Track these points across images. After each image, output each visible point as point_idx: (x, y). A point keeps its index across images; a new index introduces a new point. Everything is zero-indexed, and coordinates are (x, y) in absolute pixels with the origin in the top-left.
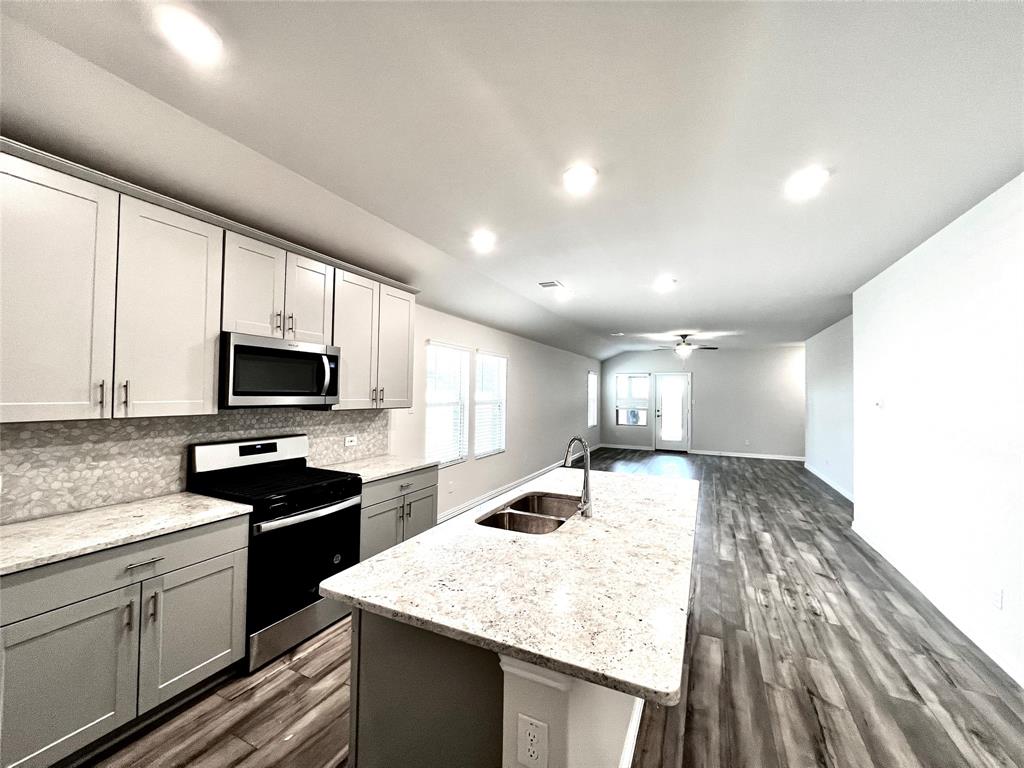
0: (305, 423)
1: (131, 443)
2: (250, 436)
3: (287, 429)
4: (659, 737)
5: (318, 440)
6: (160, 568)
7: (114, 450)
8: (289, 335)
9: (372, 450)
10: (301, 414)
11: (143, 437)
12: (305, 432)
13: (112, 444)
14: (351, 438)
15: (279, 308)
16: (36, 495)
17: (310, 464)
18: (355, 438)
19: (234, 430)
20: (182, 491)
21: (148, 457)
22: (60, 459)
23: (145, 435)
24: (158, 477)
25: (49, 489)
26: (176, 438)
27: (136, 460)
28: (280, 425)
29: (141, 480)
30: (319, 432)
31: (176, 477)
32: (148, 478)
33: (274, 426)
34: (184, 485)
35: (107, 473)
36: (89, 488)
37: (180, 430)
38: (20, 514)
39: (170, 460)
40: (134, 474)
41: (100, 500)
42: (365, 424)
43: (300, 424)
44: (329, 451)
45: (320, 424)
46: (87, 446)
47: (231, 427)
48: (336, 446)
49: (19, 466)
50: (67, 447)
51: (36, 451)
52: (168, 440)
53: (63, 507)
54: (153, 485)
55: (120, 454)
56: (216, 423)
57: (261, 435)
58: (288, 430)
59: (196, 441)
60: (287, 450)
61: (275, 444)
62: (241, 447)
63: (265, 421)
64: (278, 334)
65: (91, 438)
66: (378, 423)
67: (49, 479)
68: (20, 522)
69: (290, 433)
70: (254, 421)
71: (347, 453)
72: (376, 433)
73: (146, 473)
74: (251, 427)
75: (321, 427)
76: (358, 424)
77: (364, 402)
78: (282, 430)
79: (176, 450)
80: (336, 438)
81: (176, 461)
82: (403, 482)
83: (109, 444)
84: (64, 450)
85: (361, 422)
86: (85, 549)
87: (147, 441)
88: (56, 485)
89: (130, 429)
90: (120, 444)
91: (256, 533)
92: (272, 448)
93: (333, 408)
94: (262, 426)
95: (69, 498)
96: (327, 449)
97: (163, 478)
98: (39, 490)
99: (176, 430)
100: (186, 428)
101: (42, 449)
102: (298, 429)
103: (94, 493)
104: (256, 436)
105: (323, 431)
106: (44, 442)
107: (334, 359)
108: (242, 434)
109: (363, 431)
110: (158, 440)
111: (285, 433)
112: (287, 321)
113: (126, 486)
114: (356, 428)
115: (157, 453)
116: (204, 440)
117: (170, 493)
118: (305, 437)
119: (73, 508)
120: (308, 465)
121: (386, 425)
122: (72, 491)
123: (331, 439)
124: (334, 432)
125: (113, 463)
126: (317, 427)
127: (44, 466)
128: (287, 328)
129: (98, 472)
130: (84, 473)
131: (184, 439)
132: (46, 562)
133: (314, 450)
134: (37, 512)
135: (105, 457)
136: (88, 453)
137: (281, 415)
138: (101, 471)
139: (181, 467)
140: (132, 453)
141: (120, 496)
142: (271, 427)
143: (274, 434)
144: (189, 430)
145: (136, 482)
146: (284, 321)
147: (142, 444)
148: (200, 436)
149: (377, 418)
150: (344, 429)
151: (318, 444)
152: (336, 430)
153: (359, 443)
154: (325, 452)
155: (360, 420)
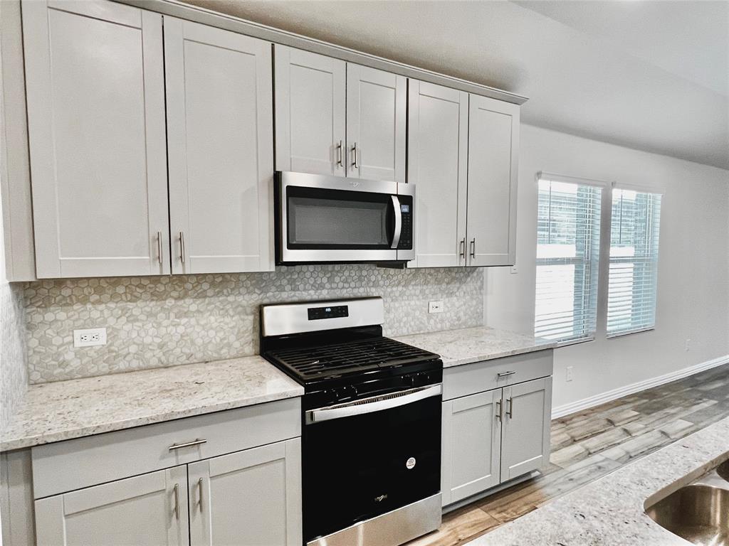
0: (381, 283)
1: (207, 300)
2: (321, 297)
3: (362, 290)
5: (397, 305)
6: (205, 451)
7: (193, 308)
8: (353, 173)
9: (463, 319)
10: (376, 272)
11: (217, 294)
12: (381, 294)
13: (191, 301)
14: (435, 304)
15: (340, 138)
16: (133, 349)
17: (385, 334)
18: (440, 304)
19: (305, 290)
20: (256, 355)
21: (223, 316)
22: (150, 315)
23: (218, 293)
24: (232, 338)
25: (143, 344)
26: (247, 297)
27: (212, 318)
28: (353, 284)
29: (218, 340)
30: (397, 294)
31: (250, 338)
32: (225, 339)
33: (346, 285)
34: (258, 349)
35: (189, 330)
36: (174, 344)
37: (251, 288)
38: (122, 365)
39: (243, 320)
40: (212, 333)
41: (185, 357)
42: (454, 287)
43: (376, 285)
44: (410, 318)
46: (170, 303)
47: (301, 287)
48: (417, 313)
49: (118, 318)
50: (154, 303)
51: (130, 305)
52: (240, 299)
53: (154, 362)
54: (229, 345)
55: (198, 311)
56: (286, 281)
57: (334, 297)
58: (361, 292)
59: (266, 301)
60: (360, 315)
61: (346, 308)
62: (309, 310)
63: (337, 279)
64: (340, 171)
65: (172, 294)
66: (470, 285)
67: (143, 334)
68: (123, 373)
69: (364, 295)
70: (325, 280)
71: (432, 322)
72: (468, 297)
73: (222, 333)
74: (322, 287)
75: (400, 288)
76: (444, 286)
77: (449, 258)
78: (356, 291)
79: (249, 310)
80: (418, 303)
81: (250, 320)
82: (502, 369)
83: (188, 301)
84: (152, 306)
85: (448, 284)
86: (128, 422)
87: (221, 299)
88: (148, 340)
89: (205, 286)
90: (198, 302)
91: (308, 422)
93: (409, 265)
94: (334, 285)
95: (159, 353)
96: (407, 315)
97: (238, 340)
98: (134, 343)
99: (247, 288)
100: (257, 285)
101: (134, 304)
102: (373, 290)
103: (178, 350)
104: (328, 297)
105: (402, 294)
106: (135, 297)
107: (406, 200)
108: (313, 295)
109: (451, 294)
110: (231, 299)
111: (359, 295)
112: (349, 154)
113: (205, 345)
114: (442, 292)
115: (231, 312)
116: (274, 300)
117: (245, 356)
118: (381, 300)
119: (162, 363)
120: (384, 334)
121: (481, 288)
122: (161, 346)
123: (413, 303)
124: (414, 294)
125: (193, 321)
126: (394, 289)
127: (137, 320)
128: (349, 163)
129: (181, 329)
130: (169, 329)
131: (255, 299)
132: (91, 433)
133: (392, 316)
134: (135, 364)
135: (186, 314)
136: (170, 310)
137: (353, 272)
138: (183, 328)
139: (254, 328)
140: (209, 310)
141: (199, 355)
142: (343, 288)
143: (347, 296)
144: (259, 289)
145: (213, 341)
146: (345, 154)
147: (217, 301)
148: (271, 295)
149: (469, 279)
150: (427, 292)
151: (396, 309)
152: (418, 292)
153: (447, 309)
154: (405, 319)
155: (446, 280)
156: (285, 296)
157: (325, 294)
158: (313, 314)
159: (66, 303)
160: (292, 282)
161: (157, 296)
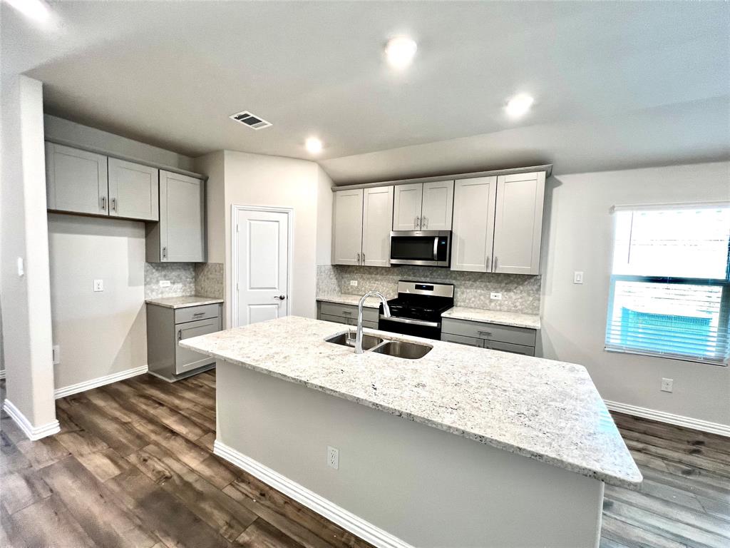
4: (306, 524)
5: (468, 291)
9: (520, 307)
14: (496, 294)
18: (500, 295)
19: (417, 277)
24: (391, 291)
30: (468, 285)
42: (512, 286)
45: (469, 280)
48: (482, 297)
57: (432, 281)
58: (445, 281)
61: (433, 287)
62: (416, 285)
63: (434, 274)
66: (528, 287)
67: (366, 285)
70: (429, 274)
71: (493, 304)
72: (525, 294)
74: (427, 276)
75: (471, 282)
76: (503, 285)
77: (479, 267)
80: (482, 292)
83: (378, 276)
84: (369, 276)
85: (506, 284)
87: (388, 276)
92: (431, 288)
94: (432, 277)
96: (475, 297)
97: (393, 292)
104: (426, 281)
105: (472, 286)
109: (510, 290)
110: (391, 277)
111: (443, 282)
115: (391, 282)
121: (538, 290)
123: (479, 291)
124: (481, 287)
126: (467, 282)
127: (365, 280)
130: (373, 284)
131: (399, 278)
133: (465, 296)
137: (443, 272)
140: (384, 280)
142: (437, 278)
143: (435, 281)
144: (401, 274)
148: (405, 277)
149: (526, 283)
150: (489, 286)
151: (467, 293)
152: (482, 286)
153: (504, 299)
154: (473, 299)
155: (506, 282)
156: (410, 278)
157: (423, 279)
158: (418, 287)
159: (350, 273)
160: (414, 273)
161: (370, 273)
